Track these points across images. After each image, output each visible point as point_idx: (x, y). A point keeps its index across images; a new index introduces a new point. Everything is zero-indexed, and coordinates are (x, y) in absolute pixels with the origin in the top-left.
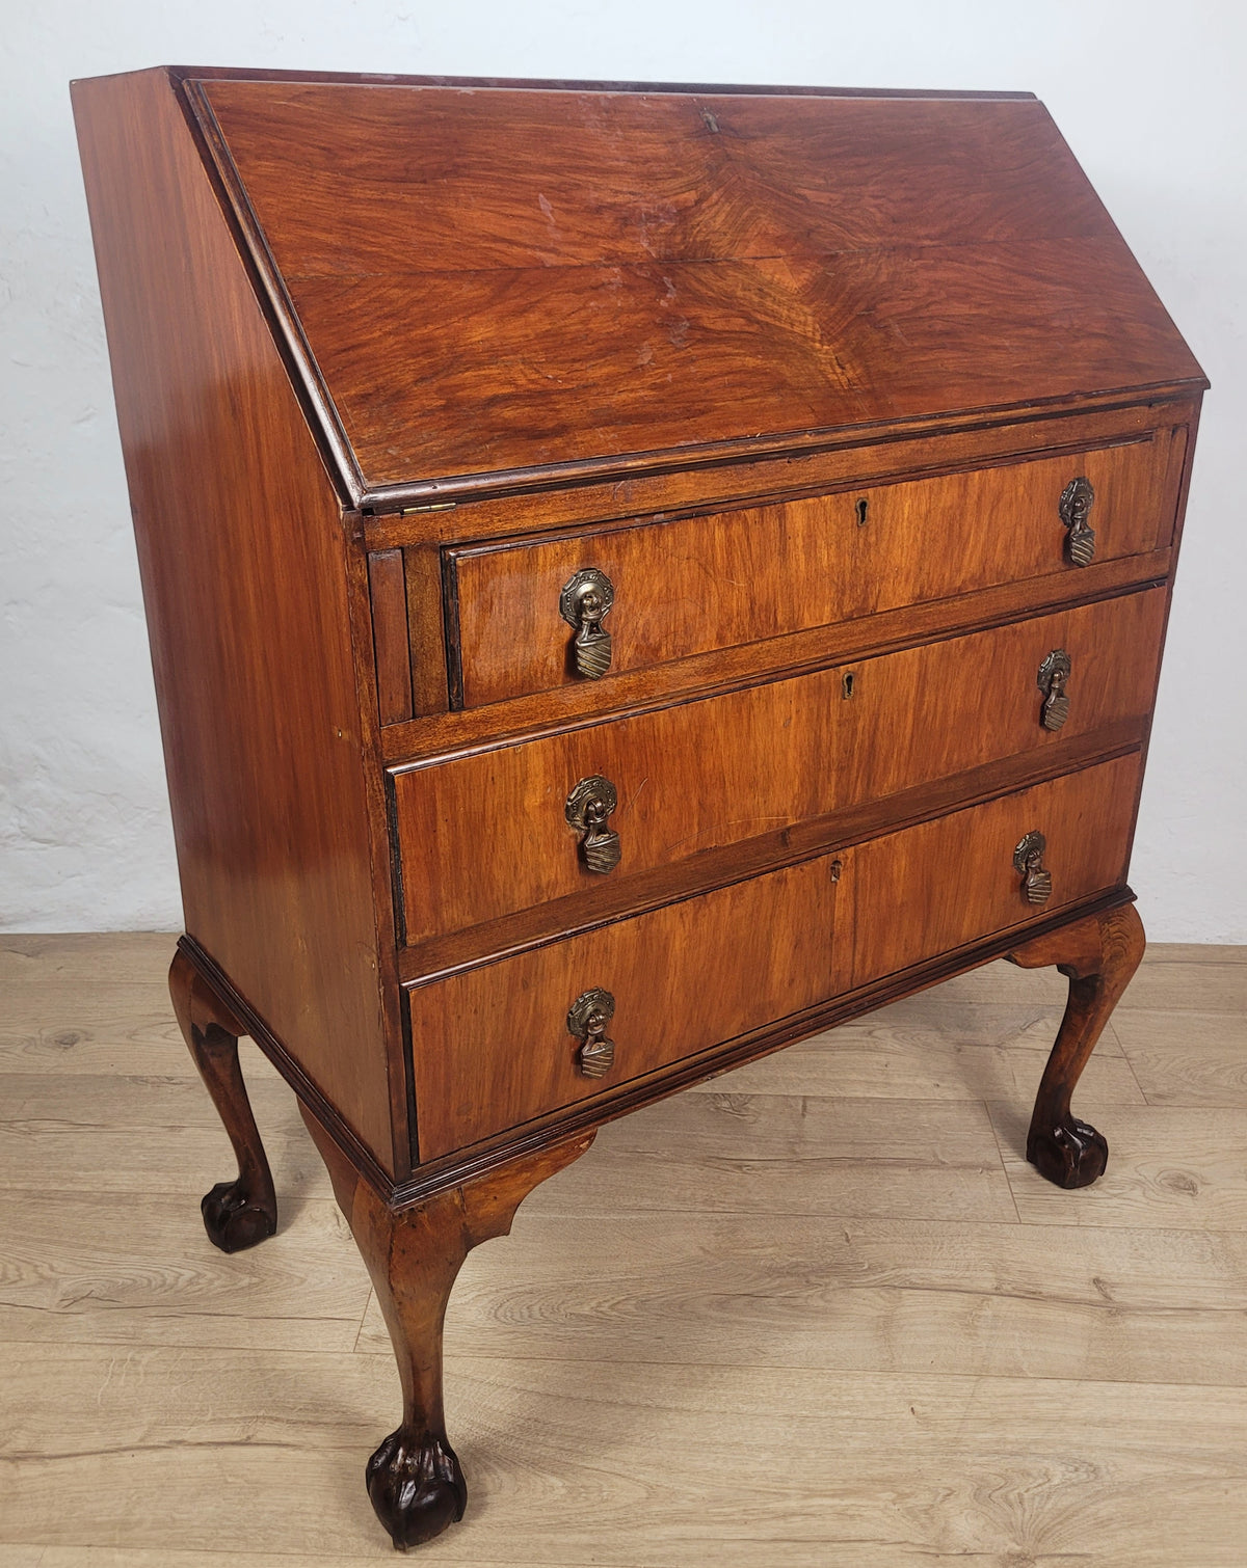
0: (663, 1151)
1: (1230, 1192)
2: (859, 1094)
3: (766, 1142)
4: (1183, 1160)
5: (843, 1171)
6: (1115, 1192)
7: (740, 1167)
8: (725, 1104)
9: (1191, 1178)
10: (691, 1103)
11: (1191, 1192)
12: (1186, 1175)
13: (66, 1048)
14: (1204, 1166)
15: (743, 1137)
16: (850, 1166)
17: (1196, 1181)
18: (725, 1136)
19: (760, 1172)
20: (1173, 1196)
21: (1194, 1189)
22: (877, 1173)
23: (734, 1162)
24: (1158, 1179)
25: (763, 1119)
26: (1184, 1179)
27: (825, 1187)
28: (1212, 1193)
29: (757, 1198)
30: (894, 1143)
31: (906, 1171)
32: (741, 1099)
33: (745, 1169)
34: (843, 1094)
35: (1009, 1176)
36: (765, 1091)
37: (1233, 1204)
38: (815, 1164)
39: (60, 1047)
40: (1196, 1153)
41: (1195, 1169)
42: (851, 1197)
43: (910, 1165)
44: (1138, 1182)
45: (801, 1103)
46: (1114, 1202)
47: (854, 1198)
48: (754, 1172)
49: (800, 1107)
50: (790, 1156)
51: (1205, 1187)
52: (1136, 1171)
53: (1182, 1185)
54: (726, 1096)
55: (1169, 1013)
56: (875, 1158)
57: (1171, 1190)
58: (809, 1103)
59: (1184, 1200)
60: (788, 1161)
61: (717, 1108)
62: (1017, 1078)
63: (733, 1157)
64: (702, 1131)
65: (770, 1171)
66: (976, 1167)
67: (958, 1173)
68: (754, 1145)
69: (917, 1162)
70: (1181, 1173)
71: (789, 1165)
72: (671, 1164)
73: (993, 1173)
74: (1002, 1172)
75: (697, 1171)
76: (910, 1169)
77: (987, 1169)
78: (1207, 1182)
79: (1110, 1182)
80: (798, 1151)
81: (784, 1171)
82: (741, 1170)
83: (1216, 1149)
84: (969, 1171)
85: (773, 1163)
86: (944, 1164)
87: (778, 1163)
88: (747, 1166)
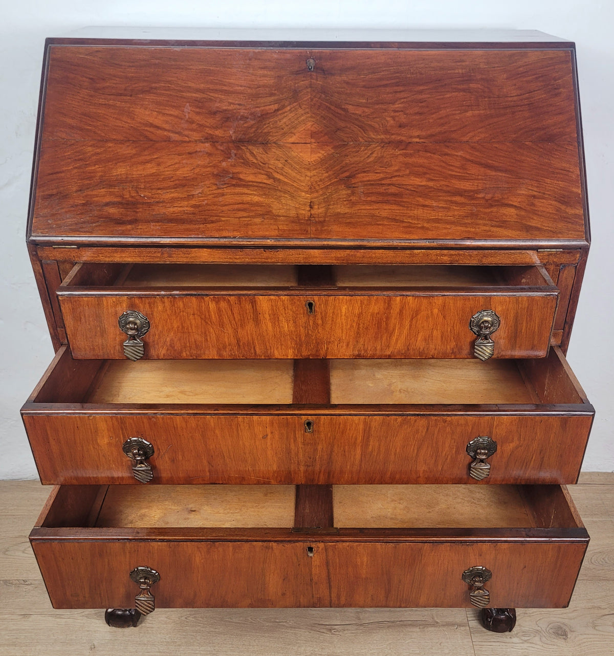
1: (585, 636)
4: (561, 616)
5: (385, 631)
6: (526, 638)
7: (330, 630)
9: (565, 627)
11: (565, 637)
12: (562, 626)
14: (571, 619)
16: (389, 627)
17: (567, 630)
19: (340, 633)
20: (556, 641)
21: (566, 635)
22: (403, 631)
23: (328, 627)
24: (548, 629)
26: (561, 628)
27: (375, 642)
28: (575, 637)
29: (339, 651)
31: (417, 629)
33: (333, 631)
35: (472, 630)
37: (586, 644)
38: (370, 627)
41: (566, 621)
42: (389, 648)
43: (420, 625)
44: (537, 632)
46: (526, 645)
47: (390, 649)
48: (337, 633)
50: (357, 621)
51: (572, 633)
52: (537, 625)
53: (560, 632)
56: (402, 621)
57: (554, 636)
59: (560, 642)
60: (357, 625)
63: (328, 624)
65: (346, 632)
66: (453, 625)
67: (445, 629)
68: (338, 614)
69: (423, 623)
70: (559, 624)
71: (355, 627)
72: (293, 629)
73: (462, 628)
74: (468, 628)
75: (308, 633)
76: (419, 628)
77: (460, 625)
78: (573, 630)
79: (524, 632)
80: (361, 617)
81: (353, 631)
82: (331, 632)
83: (577, 608)
84: (450, 627)
85: (348, 626)
86: (437, 623)
87: (350, 626)
88: (334, 629)
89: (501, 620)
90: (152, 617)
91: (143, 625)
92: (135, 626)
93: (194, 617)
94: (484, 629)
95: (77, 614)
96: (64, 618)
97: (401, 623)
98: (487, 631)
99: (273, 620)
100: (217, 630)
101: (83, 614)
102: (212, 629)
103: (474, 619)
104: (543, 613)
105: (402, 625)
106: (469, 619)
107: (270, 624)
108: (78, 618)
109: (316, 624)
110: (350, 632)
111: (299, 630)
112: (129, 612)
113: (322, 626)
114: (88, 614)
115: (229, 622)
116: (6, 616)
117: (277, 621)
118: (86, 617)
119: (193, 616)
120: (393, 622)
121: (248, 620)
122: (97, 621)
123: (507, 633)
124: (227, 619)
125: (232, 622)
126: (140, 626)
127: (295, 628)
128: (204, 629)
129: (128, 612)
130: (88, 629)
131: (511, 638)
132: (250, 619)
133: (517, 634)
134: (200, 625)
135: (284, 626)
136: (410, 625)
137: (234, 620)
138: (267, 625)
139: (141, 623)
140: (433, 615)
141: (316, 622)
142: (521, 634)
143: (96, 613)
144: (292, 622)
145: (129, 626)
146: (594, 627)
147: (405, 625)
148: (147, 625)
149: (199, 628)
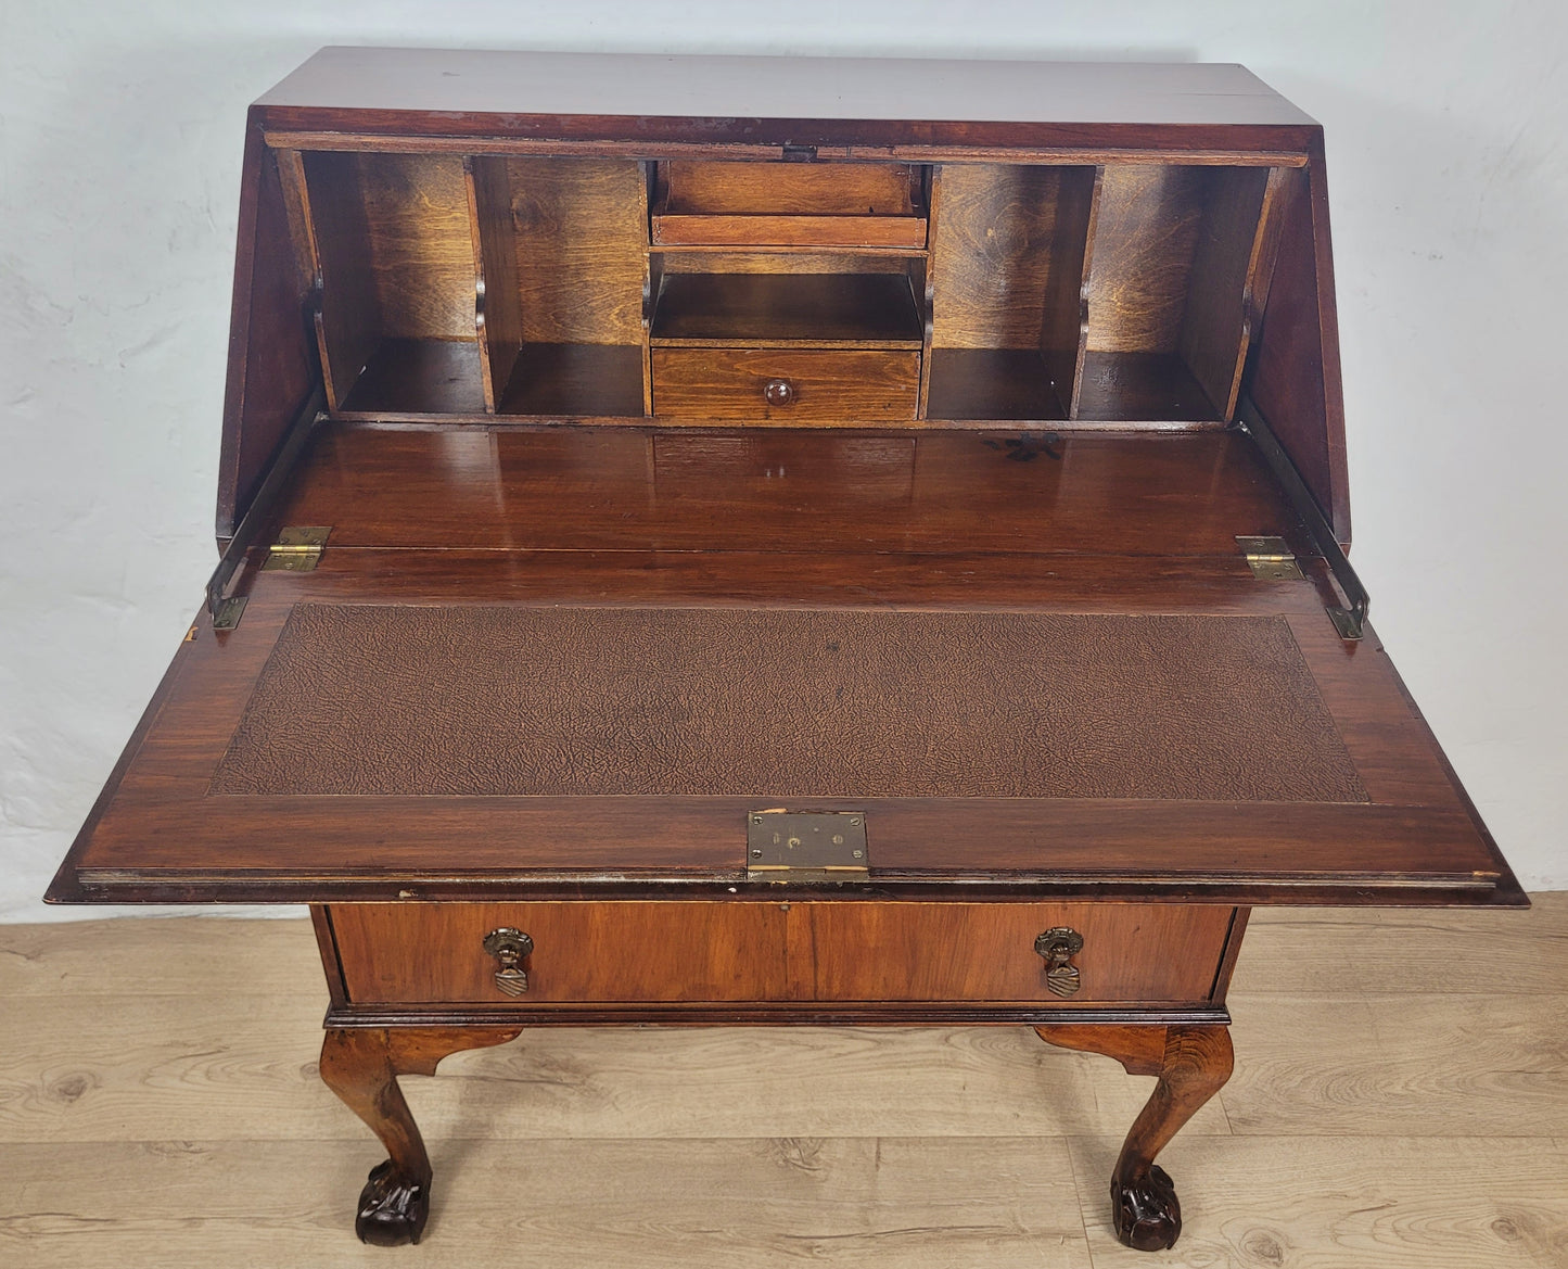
0: (728, 1228)
1: (1316, 1258)
2: (937, 1133)
3: (838, 1208)
4: (1267, 1215)
5: (919, 1250)
6: (1200, 1264)
7: (810, 1249)
8: (794, 1154)
9: (1276, 1239)
10: (758, 1154)
11: (1276, 1260)
12: (1271, 1236)
13: (71, 1101)
14: (1289, 1220)
15: (814, 1202)
16: (928, 1240)
17: (1282, 1245)
18: (796, 1203)
19: (831, 1256)
21: (1279, 1256)
22: (954, 1250)
23: (804, 1241)
24: (1243, 1243)
25: (834, 1174)
26: (1269, 1241)
28: (1298, 1261)
30: (973, 1204)
31: (983, 1246)
32: (811, 1145)
33: (816, 1252)
34: (919, 1133)
35: (1092, 1247)
36: (836, 1132)
38: (889, 1239)
39: (64, 1100)
40: (1282, 1203)
41: (1280, 1226)
43: (989, 1236)
44: (1223, 1249)
45: (874, 1146)
48: (825, 1255)
49: (873, 1155)
50: (864, 1230)
51: (1290, 1251)
52: (1221, 1233)
53: (1267, 1250)
54: (796, 1141)
55: (1253, 999)
56: (953, 1227)
57: (1254, 1257)
58: (882, 1147)
60: (862, 1236)
61: (786, 1161)
62: (1099, 1100)
63: (803, 1234)
64: (770, 1195)
65: (841, 1253)
66: (1056, 1235)
67: (1038, 1244)
68: (825, 1214)
69: (995, 1231)
70: (1265, 1232)
71: (862, 1241)
72: (737, 1248)
73: (1074, 1242)
74: (1084, 1241)
75: (765, 1256)
76: (988, 1243)
77: (1068, 1236)
78: (1292, 1245)
79: (1195, 1250)
80: (871, 1220)
81: (856, 1252)
82: (811, 1252)
83: (1301, 1198)
84: (1049, 1240)
85: (845, 1239)
86: (1023, 1231)
87: (850, 1239)
88: (818, 1247)
89: (1152, 1229)
90: (450, 1222)
91: (432, 1239)
92: (416, 1241)
93: (537, 1222)
94: (1118, 1245)
95: (298, 1216)
96: (274, 1227)
97: (952, 1232)
98: (1124, 1247)
99: (694, 1228)
100: (582, 1251)
101: (311, 1216)
102: (572, 1249)
103: (1097, 1221)
104: (1233, 1207)
105: (953, 1237)
106: (1087, 1222)
107: (689, 1237)
108: (300, 1226)
109: (782, 1235)
110: (849, 1252)
111: (748, 1249)
112: (405, 1216)
113: (794, 1241)
114: (320, 1218)
115: (607, 1232)
116: (154, 1223)
117: (703, 1229)
118: (317, 1223)
119: (533, 1220)
120: (935, 1230)
121: (644, 1227)
122: (338, 1233)
123: (1163, 1252)
124: (602, 1227)
125: (610, 1232)
126: (426, 1242)
127: (739, 1244)
128: (555, 1249)
129: (401, 1217)
130: (322, 1251)
131: (1170, 1262)
132: (648, 1227)
133: (1182, 1253)
134: (547, 1238)
135: (716, 1239)
136: (971, 1236)
137: (617, 1228)
138: (683, 1238)
139: (428, 1235)
140: (1014, 1214)
141: (781, 1232)
142: (1190, 1254)
143: (336, 1215)
144: (732, 1231)
145: (403, 1243)
146: (1335, 1237)
147: (961, 1237)
148: (441, 1240)
149: (545, 1245)
